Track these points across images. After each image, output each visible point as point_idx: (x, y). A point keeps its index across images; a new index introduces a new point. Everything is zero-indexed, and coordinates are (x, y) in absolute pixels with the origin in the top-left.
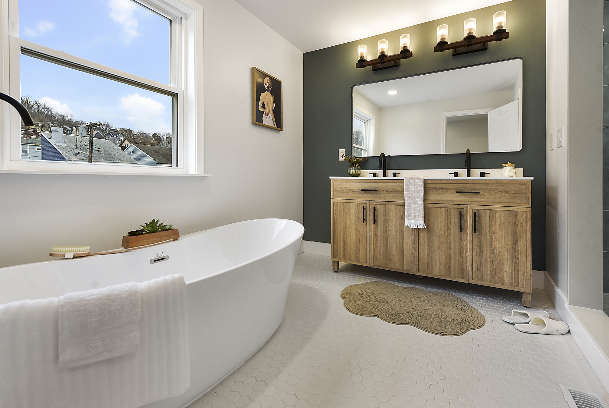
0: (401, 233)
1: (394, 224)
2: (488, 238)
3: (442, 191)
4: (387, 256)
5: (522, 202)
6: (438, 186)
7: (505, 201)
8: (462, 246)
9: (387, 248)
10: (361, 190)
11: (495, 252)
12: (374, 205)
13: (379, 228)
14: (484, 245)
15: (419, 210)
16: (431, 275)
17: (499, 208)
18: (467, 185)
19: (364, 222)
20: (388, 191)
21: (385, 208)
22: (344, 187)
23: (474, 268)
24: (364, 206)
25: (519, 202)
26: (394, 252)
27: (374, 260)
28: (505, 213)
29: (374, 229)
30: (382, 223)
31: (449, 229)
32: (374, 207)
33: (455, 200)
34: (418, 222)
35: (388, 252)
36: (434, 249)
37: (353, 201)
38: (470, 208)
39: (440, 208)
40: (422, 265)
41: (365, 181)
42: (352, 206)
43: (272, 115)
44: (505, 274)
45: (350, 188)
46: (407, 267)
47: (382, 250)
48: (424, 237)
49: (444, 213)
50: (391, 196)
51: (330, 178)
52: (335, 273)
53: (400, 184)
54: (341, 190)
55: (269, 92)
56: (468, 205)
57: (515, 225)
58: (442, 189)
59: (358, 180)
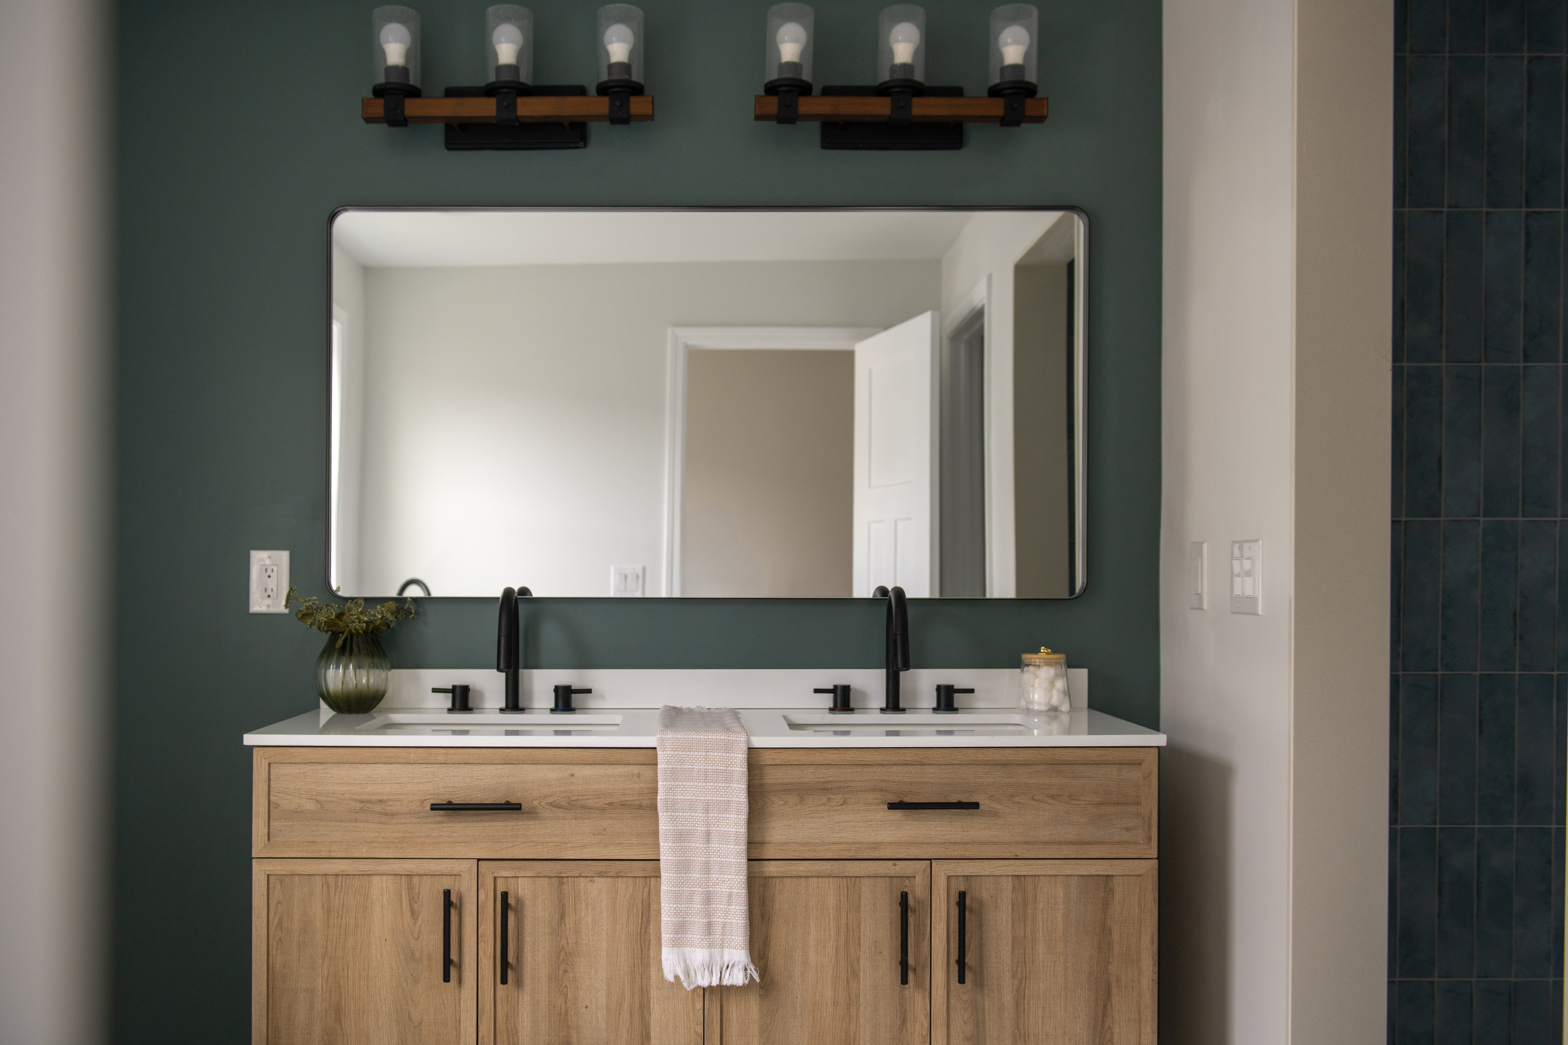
1: (603, 973)
2: (1008, 998)
3: (825, 800)
6: (809, 776)
7: (1069, 837)
10: (435, 807)
12: (500, 881)
13: (526, 999)
14: (991, 1029)
15: (726, 899)
17: (1049, 868)
18: (929, 769)
19: (447, 979)
20: (573, 806)
21: (561, 892)
22: (331, 789)
24: (447, 893)
25: (1116, 838)
28: (1067, 891)
29: (499, 1007)
30: (545, 973)
31: (854, 974)
32: (505, 895)
33: (879, 839)
34: (722, 957)
37: (385, 867)
38: (941, 871)
39: (815, 880)
41: (441, 756)
42: (374, 892)
45: (364, 797)
48: (744, 1022)
49: (832, 901)
51: (250, 739)
53: (635, 769)
54: (310, 806)
56: (930, 860)
57: (1104, 934)
58: (825, 789)
59: (413, 753)
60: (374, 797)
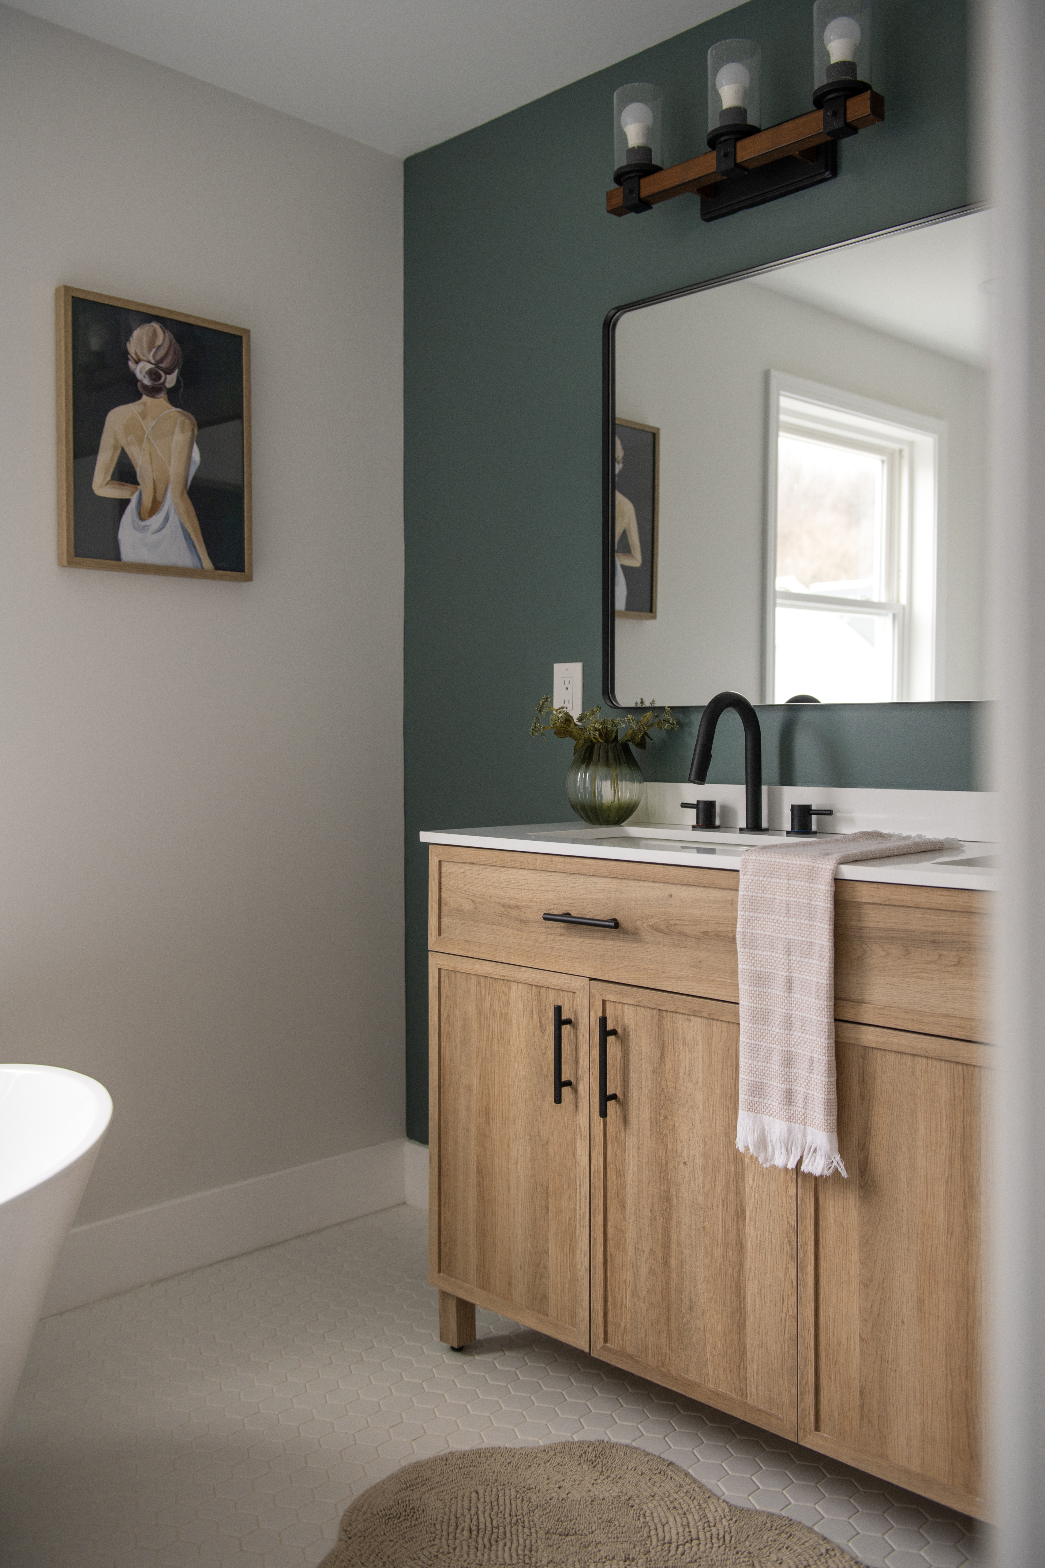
0: (732, 1191)
1: (699, 1129)
4: (669, 1305)
6: (916, 922)
9: (666, 1263)
10: (548, 917)
12: (607, 1006)
13: (632, 1138)
15: (807, 1065)
19: (558, 1099)
20: (672, 931)
21: (663, 1027)
22: (485, 890)
24: (558, 1010)
26: (701, 1288)
27: (609, 1318)
29: (608, 1143)
30: (649, 1115)
34: (804, 1136)
35: (673, 1282)
36: (895, 1308)
37: (520, 974)
39: (923, 1060)
40: (832, 1394)
42: (515, 998)
43: (182, 509)
45: (506, 901)
46: (761, 1392)
47: (644, 1268)
48: (842, 1224)
51: (425, 837)
52: (452, 1353)
53: (729, 895)
54: (467, 906)
55: (163, 394)
60: (513, 903)
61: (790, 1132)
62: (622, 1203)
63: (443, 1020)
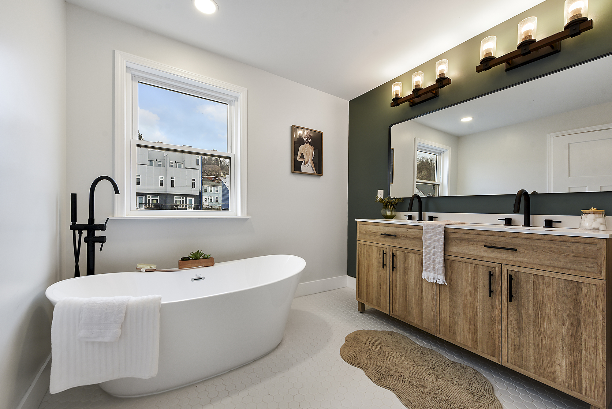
0: (420, 286)
1: (413, 274)
2: (532, 312)
3: (468, 243)
4: (406, 307)
5: (588, 269)
6: (463, 236)
7: (559, 266)
8: (493, 315)
9: (406, 299)
10: (381, 234)
11: (543, 333)
12: (394, 251)
13: (398, 276)
14: (525, 319)
15: (438, 263)
16: (453, 341)
17: (550, 274)
18: (501, 238)
19: (384, 268)
20: (407, 237)
21: (405, 255)
22: (368, 229)
23: (509, 346)
24: (383, 251)
25: (584, 270)
26: (413, 304)
27: (394, 309)
28: (558, 283)
29: (394, 276)
30: (402, 271)
31: (477, 291)
32: (393, 253)
33: (484, 255)
34: (437, 276)
35: (407, 303)
36: (457, 311)
37: (375, 245)
38: (505, 269)
39: (465, 263)
40: (443, 327)
41: (386, 225)
42: (374, 249)
43: (311, 163)
44: (558, 368)
45: (372, 231)
46: (427, 325)
47: (401, 300)
48: (445, 294)
49: (470, 270)
50: (410, 243)
51: (356, 220)
52: (360, 313)
53: (420, 231)
54: (365, 232)
55: (309, 143)
56: (502, 264)
57: (576, 302)
58: (468, 240)
59: (379, 224)
60: (374, 232)
61: (434, 275)
62: (396, 288)
63: (359, 253)
